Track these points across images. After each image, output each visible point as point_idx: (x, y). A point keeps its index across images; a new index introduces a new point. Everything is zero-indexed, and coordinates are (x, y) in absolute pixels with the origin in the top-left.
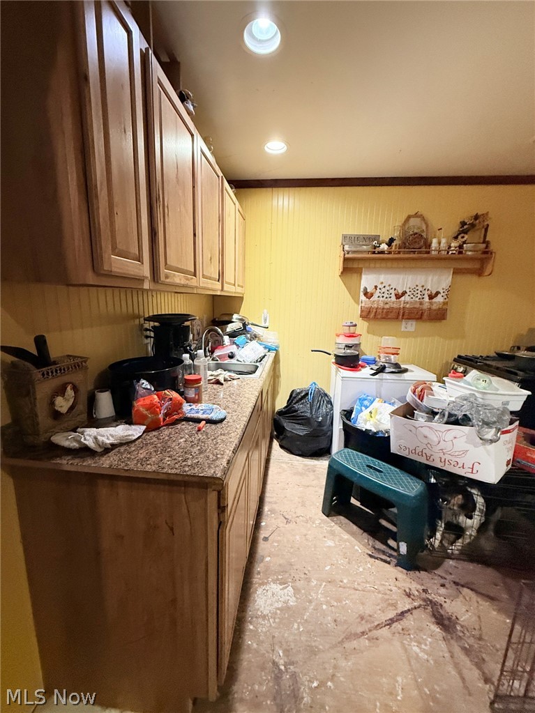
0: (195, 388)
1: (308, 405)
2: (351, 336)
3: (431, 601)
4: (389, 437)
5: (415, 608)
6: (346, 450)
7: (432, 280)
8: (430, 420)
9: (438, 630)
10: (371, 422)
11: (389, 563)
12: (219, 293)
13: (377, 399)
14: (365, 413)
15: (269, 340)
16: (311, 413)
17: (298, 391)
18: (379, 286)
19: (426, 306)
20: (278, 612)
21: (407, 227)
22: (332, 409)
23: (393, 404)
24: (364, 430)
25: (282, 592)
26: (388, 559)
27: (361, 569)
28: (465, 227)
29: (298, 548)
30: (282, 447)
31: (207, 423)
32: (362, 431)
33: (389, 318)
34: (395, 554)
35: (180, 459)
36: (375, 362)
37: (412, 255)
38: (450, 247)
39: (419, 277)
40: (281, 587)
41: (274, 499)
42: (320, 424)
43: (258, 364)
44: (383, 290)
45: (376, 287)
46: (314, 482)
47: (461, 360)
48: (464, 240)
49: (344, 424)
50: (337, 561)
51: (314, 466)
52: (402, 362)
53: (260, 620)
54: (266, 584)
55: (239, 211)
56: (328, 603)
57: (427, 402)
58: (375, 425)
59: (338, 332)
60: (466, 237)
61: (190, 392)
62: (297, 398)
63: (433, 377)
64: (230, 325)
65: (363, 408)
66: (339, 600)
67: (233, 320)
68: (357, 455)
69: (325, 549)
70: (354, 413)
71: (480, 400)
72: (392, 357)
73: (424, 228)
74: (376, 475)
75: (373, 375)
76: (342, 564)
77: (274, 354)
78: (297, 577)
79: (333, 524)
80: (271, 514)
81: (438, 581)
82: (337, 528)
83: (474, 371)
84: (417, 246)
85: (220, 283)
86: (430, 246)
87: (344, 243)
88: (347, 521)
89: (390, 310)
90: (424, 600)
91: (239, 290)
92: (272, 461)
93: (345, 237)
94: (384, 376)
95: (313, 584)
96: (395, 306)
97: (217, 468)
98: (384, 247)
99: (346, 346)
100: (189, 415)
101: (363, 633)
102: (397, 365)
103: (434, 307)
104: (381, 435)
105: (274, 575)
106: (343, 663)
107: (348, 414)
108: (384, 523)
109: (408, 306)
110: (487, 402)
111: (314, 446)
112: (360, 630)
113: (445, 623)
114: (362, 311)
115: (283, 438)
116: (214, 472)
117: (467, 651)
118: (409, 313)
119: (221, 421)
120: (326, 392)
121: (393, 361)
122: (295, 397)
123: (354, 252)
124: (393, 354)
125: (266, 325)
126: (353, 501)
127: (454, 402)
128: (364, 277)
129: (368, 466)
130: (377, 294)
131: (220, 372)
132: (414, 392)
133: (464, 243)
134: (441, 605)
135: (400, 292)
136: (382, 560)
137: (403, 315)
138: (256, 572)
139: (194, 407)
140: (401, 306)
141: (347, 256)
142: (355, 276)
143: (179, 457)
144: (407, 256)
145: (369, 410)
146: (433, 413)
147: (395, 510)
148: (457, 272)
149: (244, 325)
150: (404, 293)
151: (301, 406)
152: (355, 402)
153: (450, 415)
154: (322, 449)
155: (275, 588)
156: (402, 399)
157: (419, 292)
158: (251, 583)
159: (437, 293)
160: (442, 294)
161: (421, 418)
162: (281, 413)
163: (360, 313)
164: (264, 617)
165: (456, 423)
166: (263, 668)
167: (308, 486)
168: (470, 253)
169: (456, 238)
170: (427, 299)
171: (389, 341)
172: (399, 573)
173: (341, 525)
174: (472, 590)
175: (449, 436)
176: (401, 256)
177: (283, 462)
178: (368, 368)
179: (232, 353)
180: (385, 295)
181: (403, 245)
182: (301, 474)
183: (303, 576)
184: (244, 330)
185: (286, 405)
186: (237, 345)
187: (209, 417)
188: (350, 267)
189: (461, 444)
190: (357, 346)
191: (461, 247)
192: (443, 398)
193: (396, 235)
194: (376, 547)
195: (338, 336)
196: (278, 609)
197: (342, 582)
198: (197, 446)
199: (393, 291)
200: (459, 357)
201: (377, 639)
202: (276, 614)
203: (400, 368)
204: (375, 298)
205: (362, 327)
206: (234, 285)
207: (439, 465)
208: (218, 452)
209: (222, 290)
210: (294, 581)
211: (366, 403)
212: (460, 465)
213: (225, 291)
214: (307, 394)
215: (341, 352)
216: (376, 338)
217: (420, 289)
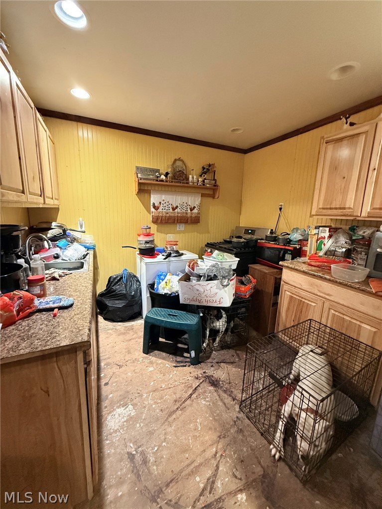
0: (40, 285)
1: (123, 285)
2: (148, 235)
3: (207, 376)
4: (178, 295)
5: (201, 383)
6: (154, 309)
7: (191, 200)
8: (199, 280)
9: (213, 388)
10: (167, 288)
11: (185, 366)
12: (41, 206)
13: (168, 274)
14: (163, 284)
15: (86, 242)
16: (126, 290)
17: (115, 277)
18: (162, 202)
19: (189, 215)
20: (125, 423)
21: (175, 166)
22: (140, 285)
23: (178, 275)
24: (164, 294)
25: (125, 411)
26: (185, 364)
27: (171, 376)
28: (205, 170)
29: (131, 380)
30: (105, 319)
31: (59, 310)
32: (163, 295)
33: (170, 223)
34: (188, 360)
35: (49, 338)
36: (164, 251)
37: (179, 184)
38: (198, 181)
39: (184, 198)
40: (124, 408)
41: (107, 356)
42: (133, 297)
43: (82, 261)
44: (165, 205)
45: (160, 203)
46: (134, 336)
47: (209, 245)
48: (204, 177)
49: (151, 293)
50: (157, 377)
51: (132, 326)
52: (179, 249)
53: (114, 435)
54: (113, 411)
55: (49, 136)
56: (156, 403)
57: (197, 271)
58: (170, 290)
59: (140, 233)
60: (206, 176)
61: (36, 289)
62: (115, 282)
63: (196, 256)
64: (50, 232)
65: (161, 281)
66: (161, 398)
67: (52, 227)
68: (161, 310)
69: (148, 374)
70: (156, 285)
71: (220, 266)
72: (174, 247)
73: (184, 168)
74: (175, 318)
75: (165, 259)
76: (160, 378)
77: (93, 252)
78: (133, 397)
79: (151, 357)
80: (107, 366)
81: (210, 365)
82: (153, 359)
83: (216, 251)
84: (182, 179)
85: (42, 198)
86: (188, 179)
87: (137, 172)
88: (159, 352)
89: (170, 218)
90: (205, 377)
91: (56, 202)
92: (100, 331)
93: (137, 168)
94: (171, 259)
95: (144, 397)
96: (172, 215)
97: (83, 336)
98: (163, 177)
99: (146, 242)
100: (41, 307)
101: (177, 409)
102: (177, 252)
103: (193, 216)
104: (173, 295)
105: (117, 403)
106: (169, 429)
107: (151, 286)
108: (180, 345)
109: (179, 215)
110: (223, 266)
111: (130, 313)
112: (176, 407)
113: (215, 383)
114: (153, 219)
115: (106, 313)
116: (82, 339)
117: (225, 391)
118: (180, 219)
119: (71, 306)
120: (135, 274)
121: (175, 249)
122: (112, 282)
123: (144, 179)
124: (174, 245)
125: (83, 229)
126: (161, 340)
127: (209, 269)
128: (152, 196)
129: (169, 315)
130: (161, 208)
131: (54, 271)
132: (189, 266)
133: (205, 179)
134: (212, 376)
135: (175, 206)
136: (181, 366)
137: (177, 221)
138: (103, 407)
139: (42, 300)
140: (176, 215)
141: (140, 181)
142: (146, 195)
143: (47, 337)
144: (177, 184)
145: (164, 281)
146: (199, 277)
147: (186, 336)
148: (203, 195)
149: (64, 231)
150: (177, 207)
151: (118, 287)
152: (155, 278)
153: (208, 276)
154: (136, 313)
155: (120, 410)
156: (183, 271)
157: (184, 206)
158: (102, 416)
159: (194, 207)
160: (197, 208)
161: (194, 281)
162: (102, 295)
163: (151, 219)
164: (115, 431)
165: (211, 279)
166: (121, 460)
167: (130, 340)
168: (208, 185)
169: (201, 176)
170: (189, 211)
171: (171, 237)
172: (191, 369)
173: (155, 356)
174: (224, 362)
175: (208, 287)
176: (173, 184)
177: (109, 330)
178: (161, 255)
179: (57, 254)
180: (166, 208)
181: (174, 177)
182: (124, 334)
183: (137, 395)
184: (64, 234)
185: (106, 288)
186: (60, 248)
187: (61, 304)
188: (143, 189)
189: (214, 290)
190: (152, 242)
191: (203, 181)
192: (204, 267)
193: (169, 170)
194: (178, 360)
195: (139, 235)
196: (125, 422)
197: (161, 387)
198: (59, 327)
199: (170, 206)
200: (208, 243)
201: (185, 408)
202: (124, 425)
203: (179, 253)
204: (160, 210)
205: (154, 228)
206: (52, 199)
207: (205, 304)
208: (79, 326)
209: (44, 203)
210: (132, 400)
211: (162, 277)
212: (215, 301)
213: (47, 204)
214: (122, 278)
215: (143, 246)
216: (163, 235)
217: (185, 205)
